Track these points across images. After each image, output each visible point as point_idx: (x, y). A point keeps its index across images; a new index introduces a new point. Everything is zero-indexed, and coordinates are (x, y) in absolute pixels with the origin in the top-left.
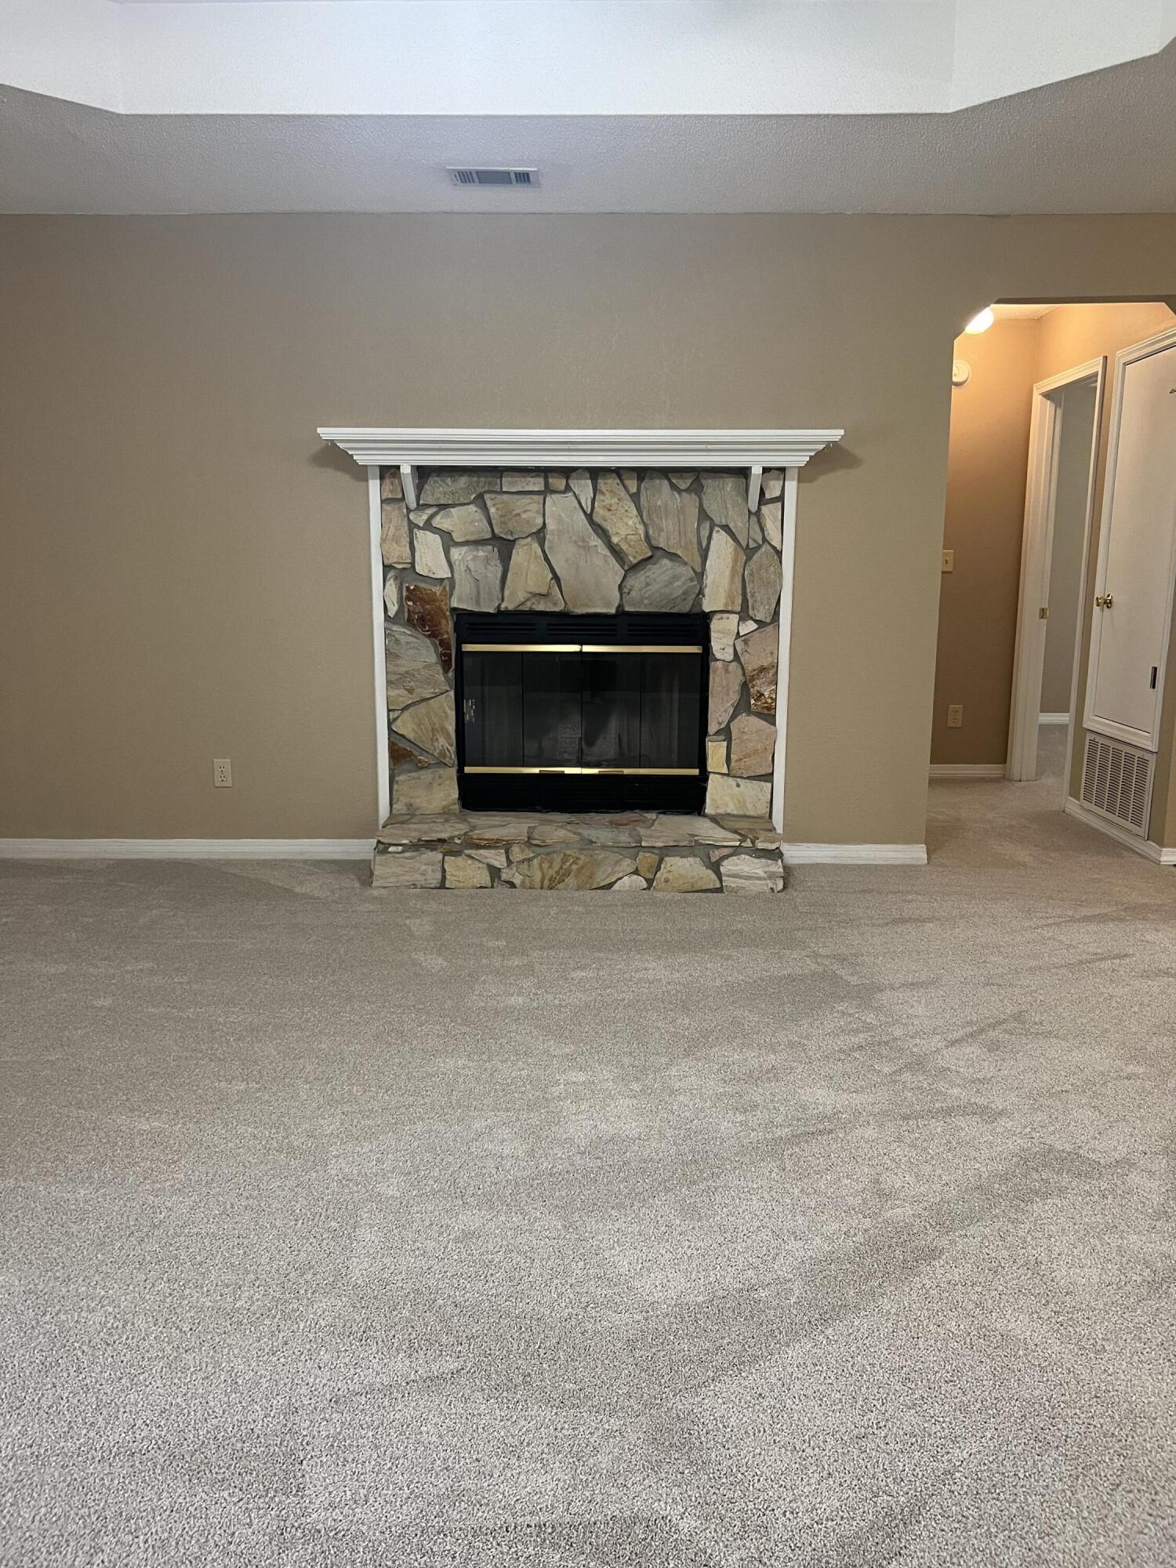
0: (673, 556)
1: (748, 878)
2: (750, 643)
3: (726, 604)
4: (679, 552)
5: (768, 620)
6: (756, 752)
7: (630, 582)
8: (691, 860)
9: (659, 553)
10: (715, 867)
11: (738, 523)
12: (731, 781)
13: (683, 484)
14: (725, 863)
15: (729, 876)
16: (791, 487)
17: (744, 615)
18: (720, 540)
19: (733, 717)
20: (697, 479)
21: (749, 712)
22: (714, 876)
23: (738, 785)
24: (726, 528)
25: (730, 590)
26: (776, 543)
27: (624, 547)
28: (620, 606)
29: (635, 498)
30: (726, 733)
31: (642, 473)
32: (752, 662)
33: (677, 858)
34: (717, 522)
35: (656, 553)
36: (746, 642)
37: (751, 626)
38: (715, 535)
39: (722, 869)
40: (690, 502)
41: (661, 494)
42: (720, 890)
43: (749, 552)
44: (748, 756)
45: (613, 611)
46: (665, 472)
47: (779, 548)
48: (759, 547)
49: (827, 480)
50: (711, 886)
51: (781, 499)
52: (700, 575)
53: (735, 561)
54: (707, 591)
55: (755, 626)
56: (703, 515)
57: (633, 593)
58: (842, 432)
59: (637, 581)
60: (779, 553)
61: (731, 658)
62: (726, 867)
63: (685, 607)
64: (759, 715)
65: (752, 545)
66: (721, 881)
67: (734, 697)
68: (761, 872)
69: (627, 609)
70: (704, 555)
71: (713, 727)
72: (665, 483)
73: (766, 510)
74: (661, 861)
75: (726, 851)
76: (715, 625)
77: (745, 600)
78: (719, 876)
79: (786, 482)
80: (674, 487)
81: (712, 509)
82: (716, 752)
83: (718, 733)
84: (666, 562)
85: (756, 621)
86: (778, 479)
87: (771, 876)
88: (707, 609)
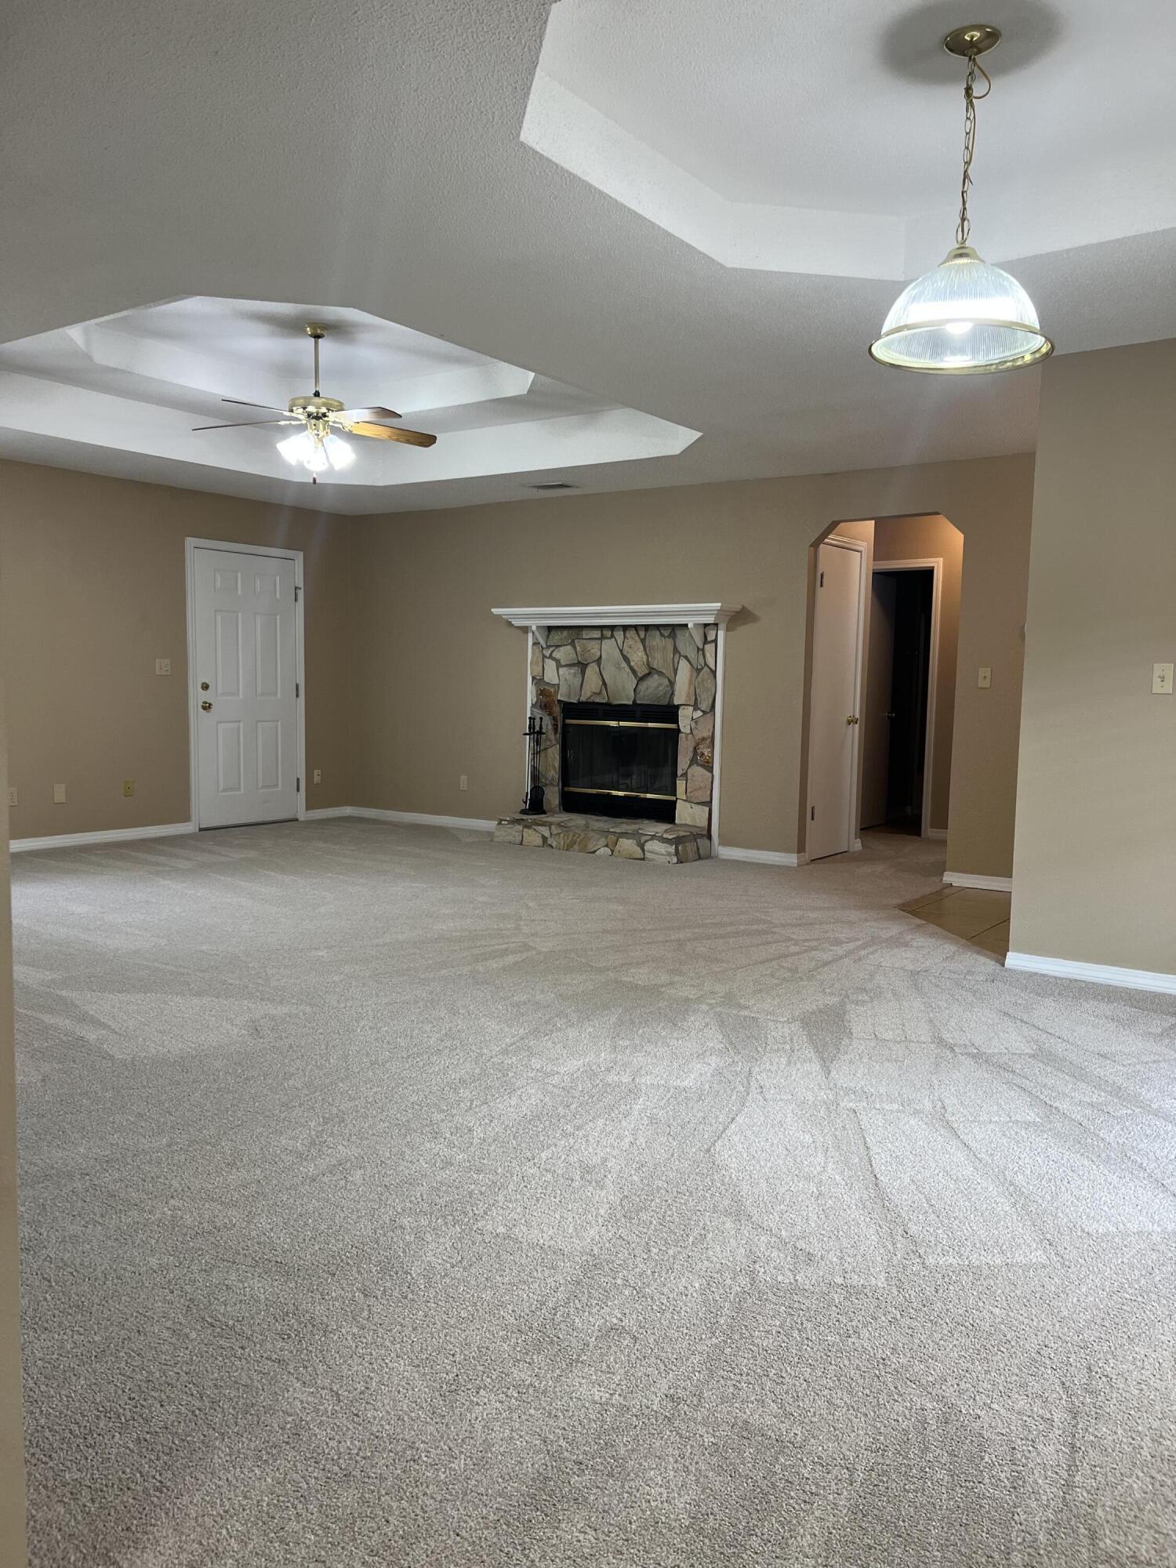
0: (660, 673)
1: (657, 854)
2: (699, 723)
3: (686, 701)
4: (664, 671)
5: (708, 711)
6: (700, 788)
7: (640, 687)
8: (631, 841)
9: (653, 671)
10: (642, 846)
11: (692, 655)
12: (688, 805)
13: (666, 633)
14: (646, 844)
15: (649, 852)
16: (721, 634)
17: (696, 708)
18: (684, 664)
19: (689, 766)
20: (673, 630)
21: (698, 765)
22: (640, 851)
23: (692, 807)
24: (686, 658)
25: (689, 693)
26: (712, 666)
27: (636, 668)
28: (634, 701)
29: (643, 641)
30: (685, 775)
31: (647, 627)
32: (699, 735)
33: (624, 840)
34: (682, 654)
35: (651, 671)
36: (696, 723)
37: (699, 713)
38: (680, 661)
39: (645, 848)
40: (669, 643)
41: (656, 640)
42: (643, 859)
43: (698, 671)
44: (696, 790)
45: (631, 703)
46: (658, 627)
47: (714, 669)
48: (702, 668)
49: (744, 630)
50: (639, 857)
51: (715, 641)
52: (672, 684)
53: (691, 676)
54: (676, 693)
55: (701, 714)
56: (676, 650)
57: (641, 693)
58: (720, 604)
59: (643, 686)
60: (714, 673)
61: (689, 732)
62: (648, 846)
63: (665, 702)
64: (703, 766)
65: (699, 667)
66: (644, 855)
67: (690, 755)
68: (663, 851)
69: (638, 702)
70: (676, 671)
71: (680, 772)
72: (658, 632)
73: (707, 647)
74: (617, 840)
75: (649, 837)
76: (681, 712)
77: (696, 699)
78: (643, 850)
79: (719, 632)
80: (661, 634)
81: (680, 646)
82: (681, 785)
83: (682, 775)
84: (656, 676)
85: (702, 711)
86: (714, 630)
87: (669, 854)
88: (676, 704)
